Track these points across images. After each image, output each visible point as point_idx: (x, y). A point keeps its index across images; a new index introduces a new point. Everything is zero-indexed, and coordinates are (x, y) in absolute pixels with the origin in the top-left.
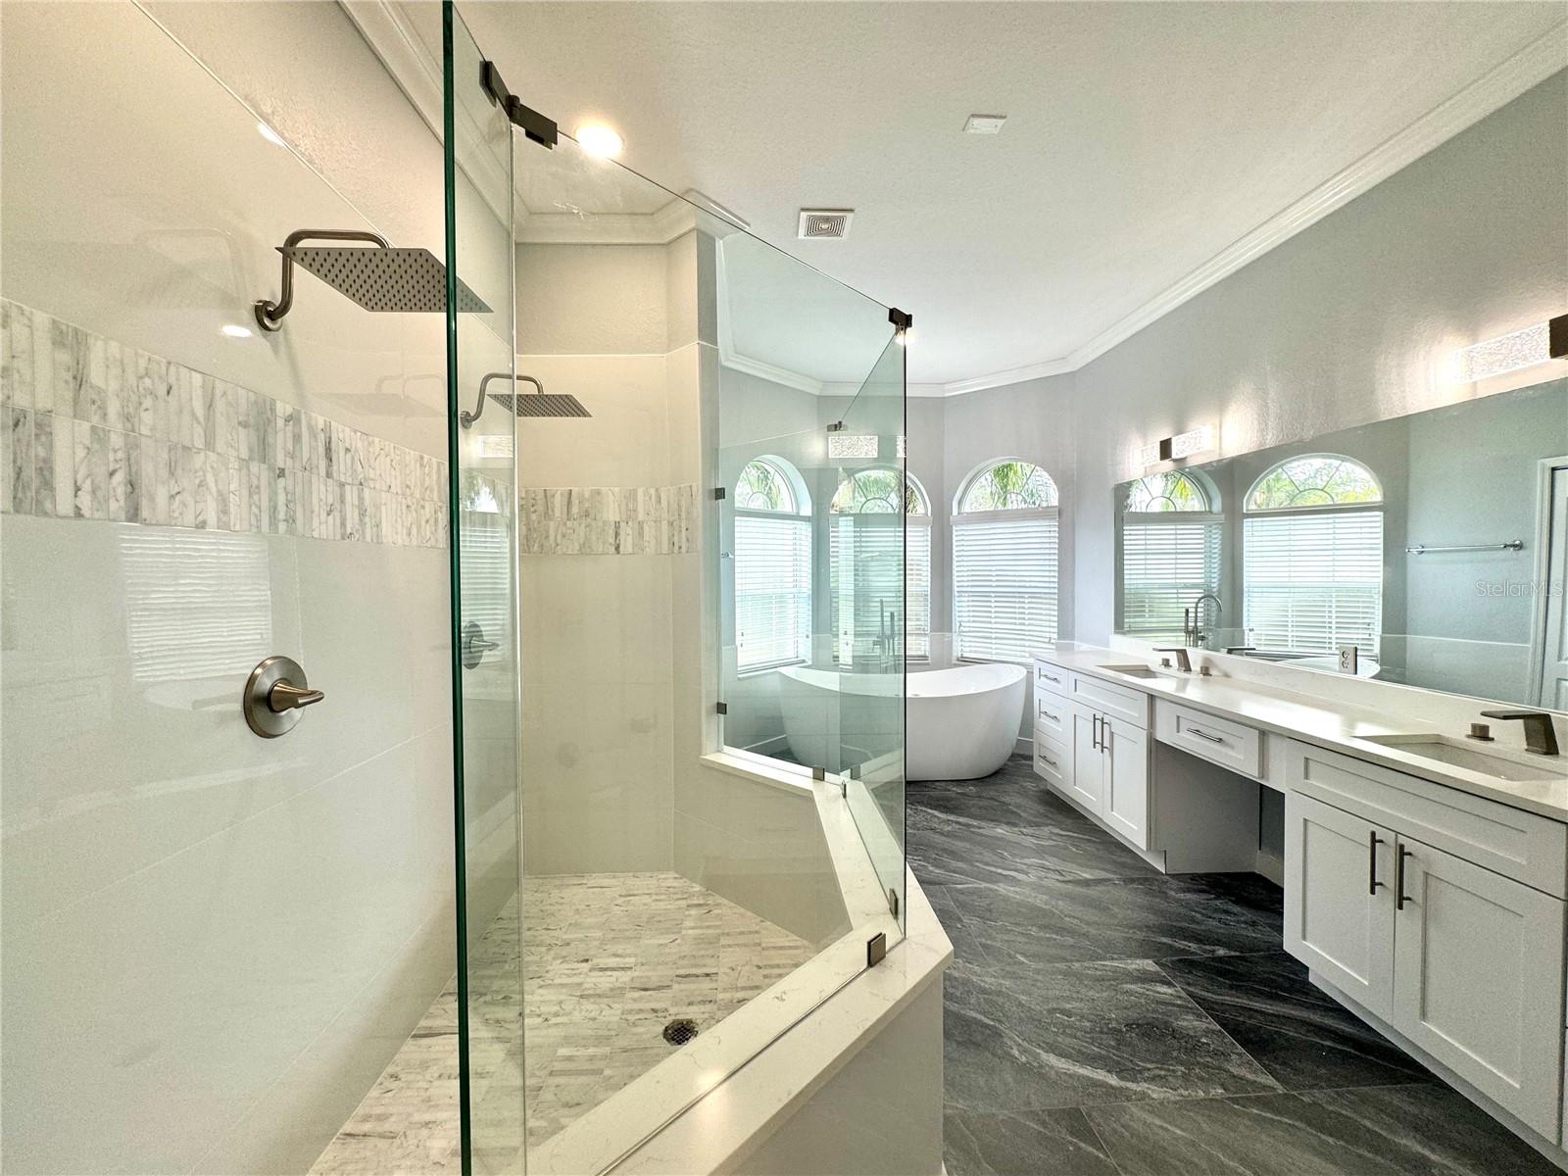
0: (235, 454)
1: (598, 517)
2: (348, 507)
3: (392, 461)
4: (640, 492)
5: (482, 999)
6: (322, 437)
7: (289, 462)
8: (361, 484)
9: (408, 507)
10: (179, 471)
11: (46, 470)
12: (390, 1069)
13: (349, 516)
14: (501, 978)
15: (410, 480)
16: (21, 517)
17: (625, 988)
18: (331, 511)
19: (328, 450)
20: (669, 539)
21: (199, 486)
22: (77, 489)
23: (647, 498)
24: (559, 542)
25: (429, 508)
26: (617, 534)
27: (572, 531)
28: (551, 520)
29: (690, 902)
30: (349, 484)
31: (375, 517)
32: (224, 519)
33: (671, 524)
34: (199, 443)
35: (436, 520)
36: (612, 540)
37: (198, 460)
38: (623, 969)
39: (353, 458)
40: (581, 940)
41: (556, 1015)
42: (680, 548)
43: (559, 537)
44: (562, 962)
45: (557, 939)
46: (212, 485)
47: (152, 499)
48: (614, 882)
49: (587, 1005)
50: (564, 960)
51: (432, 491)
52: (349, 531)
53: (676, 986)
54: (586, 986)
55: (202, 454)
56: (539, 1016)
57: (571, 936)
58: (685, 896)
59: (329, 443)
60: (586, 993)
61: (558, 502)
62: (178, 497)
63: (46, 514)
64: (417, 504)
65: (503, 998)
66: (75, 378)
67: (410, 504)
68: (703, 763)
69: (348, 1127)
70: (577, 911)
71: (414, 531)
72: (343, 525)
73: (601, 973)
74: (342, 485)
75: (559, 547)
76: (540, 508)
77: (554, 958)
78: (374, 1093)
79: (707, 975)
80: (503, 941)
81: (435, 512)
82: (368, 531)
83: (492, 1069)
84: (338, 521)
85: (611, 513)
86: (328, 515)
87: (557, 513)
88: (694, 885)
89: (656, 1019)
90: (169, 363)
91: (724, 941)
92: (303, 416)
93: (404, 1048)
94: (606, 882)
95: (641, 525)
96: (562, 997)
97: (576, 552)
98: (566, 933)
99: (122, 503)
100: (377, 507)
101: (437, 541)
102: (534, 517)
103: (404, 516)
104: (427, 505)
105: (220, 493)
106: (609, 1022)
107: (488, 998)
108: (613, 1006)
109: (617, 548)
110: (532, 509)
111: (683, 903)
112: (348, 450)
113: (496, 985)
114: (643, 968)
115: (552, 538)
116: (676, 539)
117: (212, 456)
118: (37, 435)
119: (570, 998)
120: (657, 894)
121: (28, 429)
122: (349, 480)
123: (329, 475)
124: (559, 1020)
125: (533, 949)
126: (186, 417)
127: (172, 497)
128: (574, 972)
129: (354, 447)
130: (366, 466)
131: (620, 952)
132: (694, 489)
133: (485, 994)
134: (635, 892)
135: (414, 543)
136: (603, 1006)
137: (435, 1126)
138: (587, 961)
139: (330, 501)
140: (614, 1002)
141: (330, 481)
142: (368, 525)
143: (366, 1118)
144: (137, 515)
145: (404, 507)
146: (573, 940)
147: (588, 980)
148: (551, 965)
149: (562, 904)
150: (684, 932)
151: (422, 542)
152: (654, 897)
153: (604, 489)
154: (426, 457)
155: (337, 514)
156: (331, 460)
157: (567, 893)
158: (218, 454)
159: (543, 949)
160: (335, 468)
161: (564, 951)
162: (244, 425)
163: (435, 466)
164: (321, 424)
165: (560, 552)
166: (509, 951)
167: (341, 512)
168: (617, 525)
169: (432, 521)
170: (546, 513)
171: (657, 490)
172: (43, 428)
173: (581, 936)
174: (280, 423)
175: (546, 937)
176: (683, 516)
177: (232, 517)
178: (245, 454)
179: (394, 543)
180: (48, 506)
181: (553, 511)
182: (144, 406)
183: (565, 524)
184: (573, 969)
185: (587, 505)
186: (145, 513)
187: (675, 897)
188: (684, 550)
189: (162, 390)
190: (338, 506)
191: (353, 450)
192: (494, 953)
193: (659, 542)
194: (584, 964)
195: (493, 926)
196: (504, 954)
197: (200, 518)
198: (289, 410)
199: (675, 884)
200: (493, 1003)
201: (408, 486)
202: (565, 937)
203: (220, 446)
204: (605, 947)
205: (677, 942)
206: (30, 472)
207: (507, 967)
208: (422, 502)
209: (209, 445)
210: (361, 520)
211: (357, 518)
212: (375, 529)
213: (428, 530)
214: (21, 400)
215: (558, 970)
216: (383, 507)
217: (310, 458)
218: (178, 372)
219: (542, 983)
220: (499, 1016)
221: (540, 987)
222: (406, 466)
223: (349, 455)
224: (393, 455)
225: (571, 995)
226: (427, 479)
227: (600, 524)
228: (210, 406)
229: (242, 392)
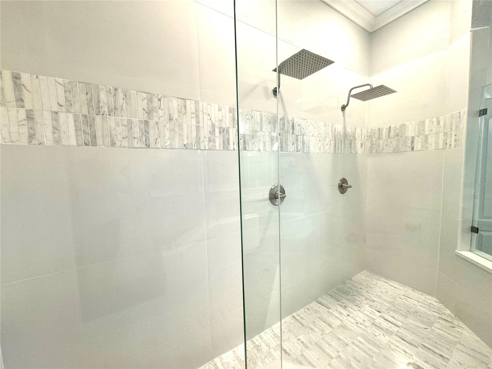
0: (267, 131)
1: (403, 136)
2: (299, 142)
3: (314, 126)
4: (427, 121)
5: (338, 302)
6: (291, 123)
7: (282, 131)
8: (303, 135)
9: (320, 140)
10: (254, 137)
11: (228, 140)
12: (308, 306)
13: (299, 145)
14: (346, 299)
15: (321, 132)
16: (225, 151)
17: (394, 333)
18: (293, 144)
19: (293, 126)
20: (444, 142)
21: (259, 140)
22: (234, 144)
23: (431, 123)
24: (384, 148)
25: (328, 140)
26: (413, 142)
27: (390, 143)
28: (381, 140)
29: (441, 316)
30: (299, 135)
31: (308, 144)
32: (265, 148)
33: (445, 134)
34: (259, 129)
35: (330, 144)
36: (410, 145)
37: (259, 134)
38: (395, 325)
39: (301, 127)
40: (380, 303)
41: (361, 324)
42: (450, 145)
43: (384, 146)
44: (369, 307)
45: (370, 297)
46: (262, 140)
47: (248, 144)
48: (402, 288)
49: (374, 328)
50: (371, 306)
51: (329, 134)
52: (299, 150)
53: (420, 349)
54: (376, 321)
55: (260, 132)
56: (355, 320)
57: (376, 299)
58: (440, 312)
59: (293, 124)
60: (375, 323)
61: (385, 132)
62: (254, 144)
63: (228, 150)
64: (323, 139)
65: (344, 306)
66: (233, 119)
67: (320, 139)
68: (457, 254)
69: (294, 314)
70: (381, 292)
71: (322, 148)
72: (297, 147)
73: (384, 321)
74: (297, 136)
75: (384, 150)
76: (377, 136)
77: (367, 304)
78: (302, 310)
79: (441, 356)
80: (350, 287)
81: (330, 141)
82: (305, 149)
83: (334, 326)
84: (296, 147)
85: (410, 133)
86: (293, 145)
87: (384, 136)
88: (447, 309)
89: (405, 355)
90: (252, 111)
91: (458, 346)
92: (286, 118)
93: (313, 303)
94: (397, 286)
95: (426, 137)
96: (366, 320)
97: (391, 152)
98: (374, 297)
99: (243, 146)
100: (309, 141)
101: (330, 151)
102: (374, 139)
103: (318, 143)
104: (327, 139)
105: (264, 141)
106: (382, 341)
107: (340, 303)
108: (386, 336)
109: (413, 149)
110: (374, 136)
111: (436, 314)
112: (299, 125)
113: (344, 301)
114: (405, 330)
115: (381, 147)
116: (448, 141)
117: (262, 132)
118: (227, 133)
119: (368, 321)
120: (421, 303)
121: (225, 132)
122: (299, 134)
123: (293, 133)
124: (361, 326)
125: (360, 296)
126: (256, 123)
127: (253, 144)
128: (373, 313)
129: (301, 124)
130: (305, 129)
131: (395, 317)
132: (462, 113)
133: (339, 302)
134: (411, 297)
135: (322, 152)
136: (381, 334)
137: (313, 331)
138: (380, 312)
139: (293, 141)
140: (386, 335)
141: (293, 135)
142: (305, 147)
143: (299, 315)
144: (245, 149)
145: (318, 140)
146: (376, 301)
147: (378, 319)
148: (365, 305)
149: (376, 286)
150: (433, 328)
151: (325, 151)
152: (420, 304)
153: (407, 123)
154: (327, 124)
155: (295, 145)
156: (294, 129)
157: (380, 283)
158: (263, 132)
159: (364, 298)
160: (295, 131)
161: (371, 303)
162: (270, 123)
163: (330, 126)
164: (291, 119)
165: (384, 152)
166: (351, 292)
167: (297, 144)
168: (413, 138)
169: (329, 144)
170: (379, 137)
171: (437, 118)
172: (228, 132)
173: (381, 302)
174: (279, 120)
175: (366, 294)
176: (454, 128)
177: (267, 147)
178: (270, 131)
179: (314, 152)
180: (229, 148)
181: (382, 136)
182: (247, 122)
183: (387, 141)
184: (372, 312)
185: (398, 131)
186: (247, 148)
187: (433, 310)
188: (453, 146)
189: (250, 118)
190: (295, 142)
191: (301, 125)
192: (346, 290)
193: (437, 143)
194: (378, 313)
195: (348, 281)
196: (349, 292)
197: (259, 149)
198: (281, 116)
199: (434, 304)
200: (341, 306)
201: (320, 134)
202: (374, 298)
203: (263, 130)
204: (389, 311)
205: (427, 330)
206: (226, 141)
207: (349, 297)
208: (325, 139)
209: (261, 129)
210: (303, 146)
211: (302, 145)
212: (308, 148)
213: (327, 148)
214: (224, 126)
215: (367, 308)
216: (311, 141)
217: (287, 129)
218: (254, 113)
219: (359, 309)
220: (342, 312)
221: (359, 310)
222: (319, 127)
223: (299, 127)
224: (314, 124)
225: (369, 321)
226: (327, 130)
227: (404, 139)
228: (261, 120)
229: (269, 114)
